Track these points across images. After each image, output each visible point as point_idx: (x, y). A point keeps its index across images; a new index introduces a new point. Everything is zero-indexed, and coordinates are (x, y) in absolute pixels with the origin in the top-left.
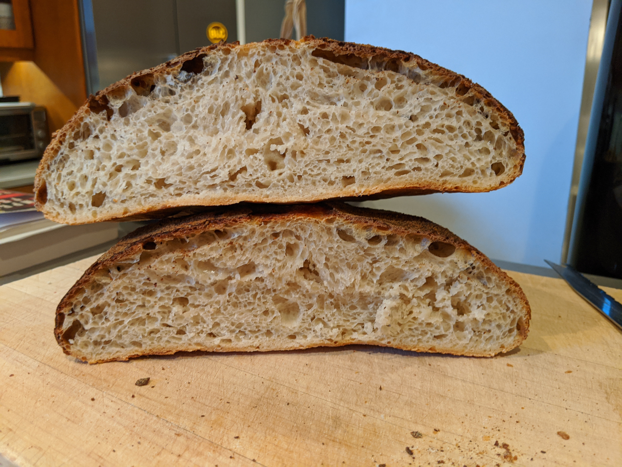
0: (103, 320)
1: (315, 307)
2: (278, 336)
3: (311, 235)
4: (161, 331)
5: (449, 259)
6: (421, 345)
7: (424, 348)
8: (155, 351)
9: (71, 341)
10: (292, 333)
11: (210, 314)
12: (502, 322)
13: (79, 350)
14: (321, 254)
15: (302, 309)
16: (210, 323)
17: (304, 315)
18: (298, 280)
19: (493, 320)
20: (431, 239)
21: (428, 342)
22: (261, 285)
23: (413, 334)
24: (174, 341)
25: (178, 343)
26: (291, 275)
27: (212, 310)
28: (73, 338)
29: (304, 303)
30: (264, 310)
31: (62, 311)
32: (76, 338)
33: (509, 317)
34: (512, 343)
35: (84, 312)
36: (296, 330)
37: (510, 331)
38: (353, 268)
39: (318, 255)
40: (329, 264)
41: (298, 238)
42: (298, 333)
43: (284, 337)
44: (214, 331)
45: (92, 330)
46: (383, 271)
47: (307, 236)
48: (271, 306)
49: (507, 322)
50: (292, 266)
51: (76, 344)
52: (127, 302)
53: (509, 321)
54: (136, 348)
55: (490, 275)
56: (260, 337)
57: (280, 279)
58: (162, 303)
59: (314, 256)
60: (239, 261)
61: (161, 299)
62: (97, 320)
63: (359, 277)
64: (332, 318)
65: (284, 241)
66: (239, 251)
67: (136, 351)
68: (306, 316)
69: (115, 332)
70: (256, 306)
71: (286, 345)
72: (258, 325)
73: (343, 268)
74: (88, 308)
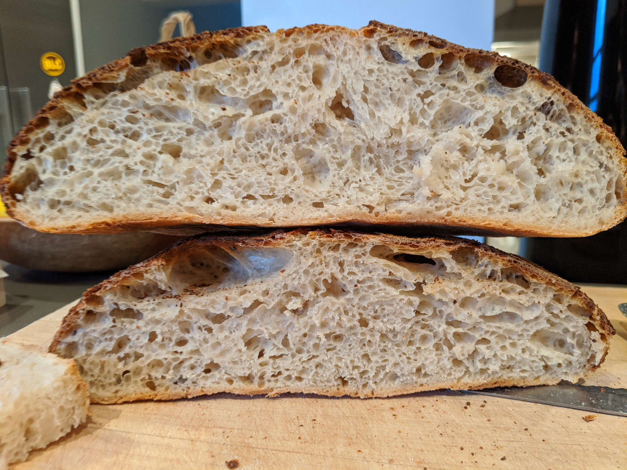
0: (67, 170)
1: (350, 164)
2: (299, 203)
3: (345, 53)
4: (142, 190)
5: (521, 89)
6: (492, 217)
7: (497, 222)
8: (130, 217)
9: (19, 196)
10: (317, 200)
11: (209, 168)
12: (596, 185)
13: (28, 211)
14: (358, 80)
15: (332, 167)
16: (210, 181)
17: (334, 176)
18: (327, 120)
19: (583, 181)
20: (497, 61)
21: (502, 213)
22: (279, 128)
23: (481, 201)
24: (157, 204)
25: (162, 208)
26: (319, 111)
27: (212, 162)
28: (21, 192)
29: (334, 158)
30: (281, 166)
31: (14, 150)
32: (26, 193)
33: (604, 177)
34: (614, 216)
35: (43, 155)
36: (324, 196)
37: (608, 198)
38: (399, 102)
39: (354, 81)
40: (369, 97)
41: (329, 56)
42: (326, 200)
43: (307, 205)
44: (213, 195)
45: (51, 182)
46: (437, 108)
47: (340, 53)
48: (290, 160)
49: (603, 185)
50: (320, 96)
51: (24, 201)
52: (101, 145)
53: (604, 183)
54: (106, 213)
55: (574, 114)
56: (276, 203)
57: (304, 117)
58: (146, 150)
59: (349, 82)
60: (251, 88)
61: (147, 144)
62: (58, 168)
63: (406, 117)
64: (371, 182)
65: (310, 61)
66: (252, 74)
67: (105, 217)
68: (337, 177)
69: (79, 188)
70: (270, 159)
71: (311, 215)
72: (273, 186)
73: (386, 102)
74: (49, 149)
